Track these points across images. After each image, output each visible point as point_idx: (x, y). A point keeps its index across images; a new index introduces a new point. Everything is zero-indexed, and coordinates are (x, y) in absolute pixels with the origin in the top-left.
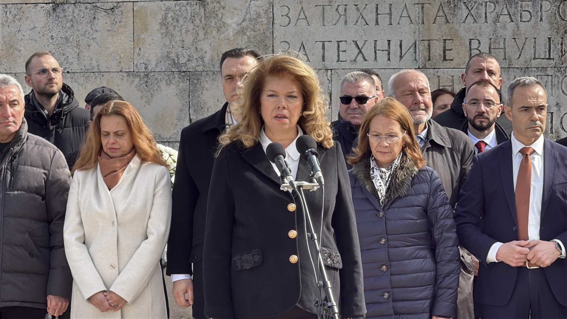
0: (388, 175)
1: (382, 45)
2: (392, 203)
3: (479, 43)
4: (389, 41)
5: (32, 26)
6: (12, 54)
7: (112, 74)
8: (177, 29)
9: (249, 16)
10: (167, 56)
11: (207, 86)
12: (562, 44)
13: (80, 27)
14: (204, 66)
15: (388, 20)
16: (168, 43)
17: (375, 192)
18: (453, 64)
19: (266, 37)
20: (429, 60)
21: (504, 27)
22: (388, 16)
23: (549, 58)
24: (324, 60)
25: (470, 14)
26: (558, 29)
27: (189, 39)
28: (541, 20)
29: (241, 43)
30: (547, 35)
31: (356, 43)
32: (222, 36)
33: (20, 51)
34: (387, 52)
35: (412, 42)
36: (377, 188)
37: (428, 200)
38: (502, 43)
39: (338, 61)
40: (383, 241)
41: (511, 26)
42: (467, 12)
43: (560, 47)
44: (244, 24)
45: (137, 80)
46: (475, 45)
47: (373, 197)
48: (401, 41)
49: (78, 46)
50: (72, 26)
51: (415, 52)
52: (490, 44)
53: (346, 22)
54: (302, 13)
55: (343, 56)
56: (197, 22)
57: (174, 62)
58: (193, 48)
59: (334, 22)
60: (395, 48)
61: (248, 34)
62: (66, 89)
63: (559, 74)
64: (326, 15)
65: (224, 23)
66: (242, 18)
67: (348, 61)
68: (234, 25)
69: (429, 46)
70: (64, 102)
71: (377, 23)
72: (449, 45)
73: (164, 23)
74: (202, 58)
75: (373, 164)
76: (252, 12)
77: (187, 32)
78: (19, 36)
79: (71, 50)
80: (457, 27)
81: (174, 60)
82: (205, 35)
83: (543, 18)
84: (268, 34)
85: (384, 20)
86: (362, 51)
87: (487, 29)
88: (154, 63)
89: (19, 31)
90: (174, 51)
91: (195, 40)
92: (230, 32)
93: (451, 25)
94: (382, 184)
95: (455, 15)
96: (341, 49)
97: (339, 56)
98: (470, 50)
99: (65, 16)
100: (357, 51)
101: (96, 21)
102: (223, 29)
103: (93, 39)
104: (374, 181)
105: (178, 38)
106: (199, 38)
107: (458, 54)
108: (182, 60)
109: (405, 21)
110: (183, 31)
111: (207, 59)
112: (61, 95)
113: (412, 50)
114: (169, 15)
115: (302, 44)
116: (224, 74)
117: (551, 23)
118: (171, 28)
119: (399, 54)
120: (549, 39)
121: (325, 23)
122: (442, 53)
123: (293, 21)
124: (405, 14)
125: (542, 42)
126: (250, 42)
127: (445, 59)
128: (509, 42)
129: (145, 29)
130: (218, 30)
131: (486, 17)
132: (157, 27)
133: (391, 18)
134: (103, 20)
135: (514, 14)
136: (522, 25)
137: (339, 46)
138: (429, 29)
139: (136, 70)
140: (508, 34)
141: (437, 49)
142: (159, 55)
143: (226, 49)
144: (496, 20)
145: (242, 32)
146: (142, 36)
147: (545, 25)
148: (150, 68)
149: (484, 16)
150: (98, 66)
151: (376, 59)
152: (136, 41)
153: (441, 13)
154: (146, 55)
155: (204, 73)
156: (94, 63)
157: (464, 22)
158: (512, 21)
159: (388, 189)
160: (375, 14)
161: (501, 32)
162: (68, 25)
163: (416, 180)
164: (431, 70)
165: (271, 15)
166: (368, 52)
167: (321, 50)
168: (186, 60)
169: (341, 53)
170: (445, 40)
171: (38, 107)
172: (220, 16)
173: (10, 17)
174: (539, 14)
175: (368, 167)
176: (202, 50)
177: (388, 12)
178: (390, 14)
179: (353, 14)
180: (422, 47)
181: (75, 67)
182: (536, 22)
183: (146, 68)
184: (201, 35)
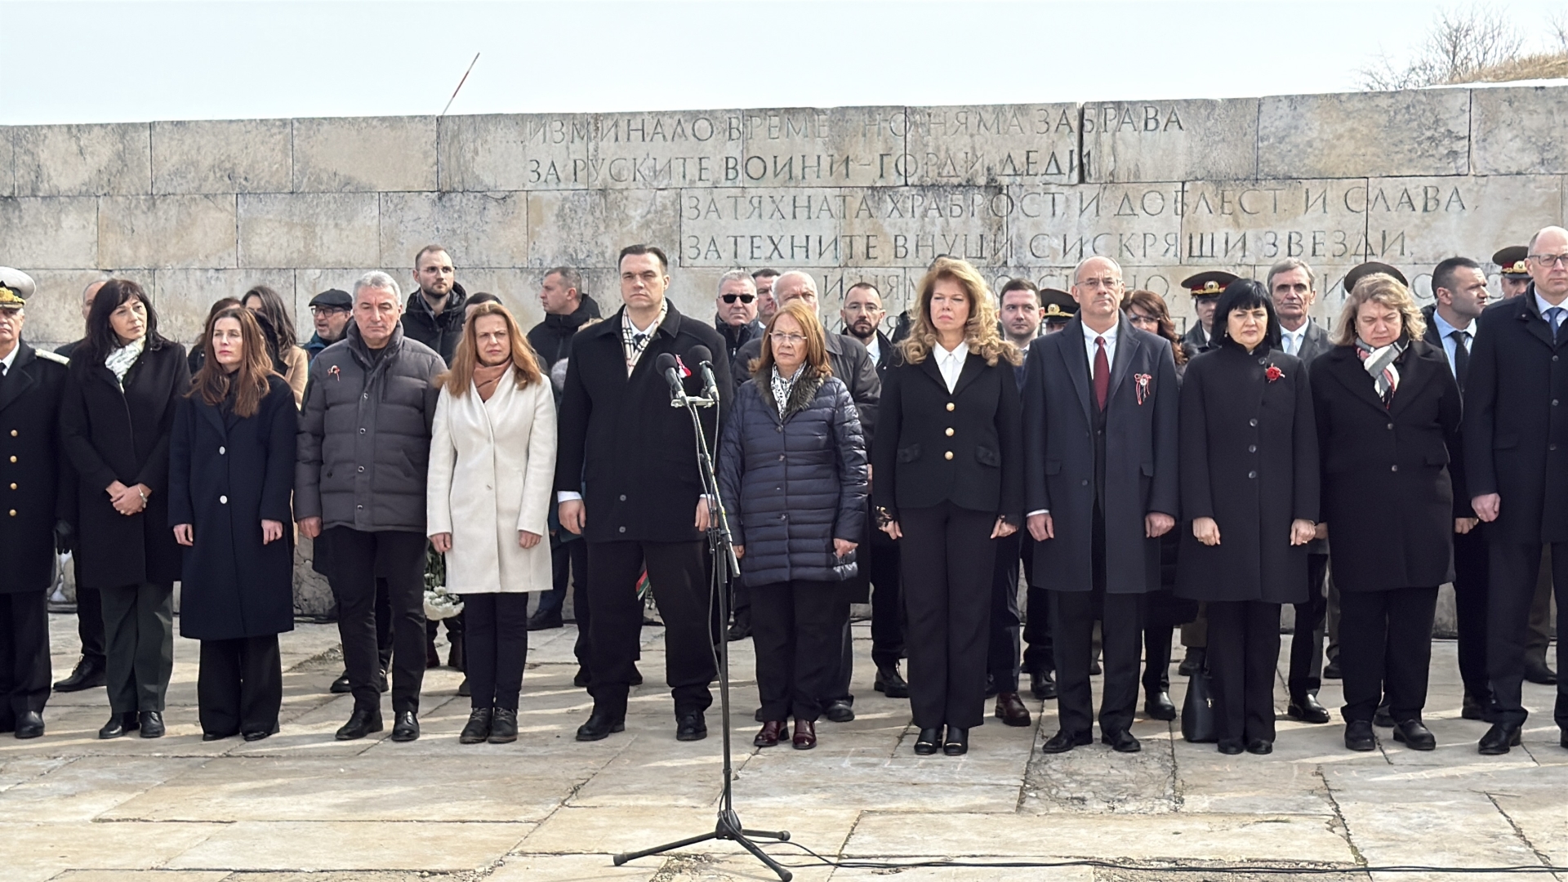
0: (788, 385)
1: (800, 241)
2: (793, 417)
3: (906, 240)
4: (807, 237)
5: (416, 217)
6: (393, 247)
7: (503, 271)
8: (575, 221)
9: (653, 208)
10: (565, 252)
11: (607, 284)
12: (995, 242)
13: (468, 218)
14: (605, 262)
15: (806, 214)
16: (565, 236)
17: (774, 404)
18: (877, 262)
19: (673, 231)
20: (851, 257)
21: (933, 223)
22: (807, 209)
23: (981, 257)
24: (736, 256)
25: (895, 207)
26: (991, 225)
27: (589, 232)
28: (973, 215)
29: (645, 238)
30: (979, 231)
31: (771, 238)
32: (625, 230)
33: (402, 244)
34: (805, 249)
35: (833, 238)
36: (777, 399)
37: (834, 412)
38: (930, 240)
39: (752, 258)
40: (782, 457)
41: (940, 221)
42: (893, 205)
43: (992, 244)
44: (649, 216)
45: (531, 277)
46: (901, 241)
47: (773, 411)
48: (820, 237)
49: (466, 240)
50: (460, 217)
51: (836, 249)
52: (918, 242)
53: (760, 216)
54: (712, 206)
55: (757, 253)
56: (597, 214)
57: (572, 259)
58: (594, 243)
59: (748, 215)
60: (814, 243)
61: (653, 227)
62: (457, 288)
63: (991, 274)
64: (739, 207)
65: (627, 215)
66: (646, 210)
67: (763, 258)
68: (638, 218)
69: (851, 242)
70: (454, 303)
71: (795, 217)
72: (872, 242)
73: (561, 215)
74: (603, 254)
75: (774, 374)
76: (658, 203)
77: (586, 224)
78: (402, 227)
79: (458, 244)
80: (881, 221)
81: (571, 255)
82: (606, 228)
83: (975, 213)
84: (675, 228)
85: (802, 213)
86: (779, 247)
87: (914, 225)
88: (549, 259)
89: (401, 222)
90: (572, 245)
91: (595, 235)
92: (634, 225)
93: (875, 220)
94: (783, 395)
95: (878, 209)
96: (755, 245)
97: (752, 252)
98: (896, 247)
99: (452, 206)
100: (773, 247)
101: (486, 212)
102: (626, 222)
103: (483, 231)
104: (774, 391)
105: (576, 232)
106: (599, 232)
107: (883, 251)
108: (581, 256)
109: (825, 215)
110: (582, 224)
111: (607, 255)
112: (452, 295)
113: (833, 247)
114: (567, 206)
115: (713, 240)
116: (623, 271)
117: (983, 219)
118: (569, 221)
119: (818, 251)
120: (982, 236)
121: (738, 217)
122: (865, 251)
123: (703, 213)
124: (825, 207)
125: (974, 238)
126: (656, 236)
127: (868, 257)
128: (938, 238)
129: (540, 221)
130: (621, 223)
131: (913, 211)
132: (554, 218)
133: (809, 212)
134: (493, 210)
135: (944, 208)
136: (951, 220)
137: (752, 242)
138: (851, 224)
139: (530, 266)
140: (937, 231)
141: (860, 247)
142: (556, 249)
143: (628, 244)
144: (924, 215)
145: (647, 225)
146: (537, 229)
147: (977, 221)
148: (545, 264)
149: (910, 210)
150: (488, 261)
151: (793, 256)
152: (530, 234)
153: (864, 207)
154: (541, 250)
155: (605, 271)
156: (484, 259)
157: (889, 216)
158: (941, 216)
159: (789, 401)
160: (792, 208)
161: (928, 228)
162: (456, 216)
163: (821, 392)
164: (854, 270)
165: (678, 207)
166: (785, 248)
167: (733, 246)
168: (585, 255)
169: (755, 249)
170: (868, 236)
171: (425, 307)
172: (622, 207)
173: (392, 207)
174: (971, 208)
175: (769, 378)
176: (602, 244)
177: (807, 204)
178: (809, 207)
179: (768, 207)
180: (842, 244)
181: (463, 263)
182: (967, 217)
183: (541, 264)
184: (602, 229)
